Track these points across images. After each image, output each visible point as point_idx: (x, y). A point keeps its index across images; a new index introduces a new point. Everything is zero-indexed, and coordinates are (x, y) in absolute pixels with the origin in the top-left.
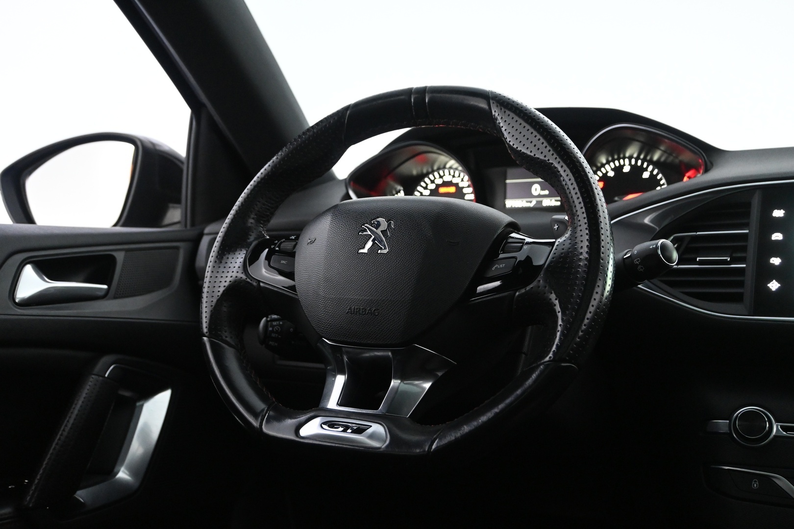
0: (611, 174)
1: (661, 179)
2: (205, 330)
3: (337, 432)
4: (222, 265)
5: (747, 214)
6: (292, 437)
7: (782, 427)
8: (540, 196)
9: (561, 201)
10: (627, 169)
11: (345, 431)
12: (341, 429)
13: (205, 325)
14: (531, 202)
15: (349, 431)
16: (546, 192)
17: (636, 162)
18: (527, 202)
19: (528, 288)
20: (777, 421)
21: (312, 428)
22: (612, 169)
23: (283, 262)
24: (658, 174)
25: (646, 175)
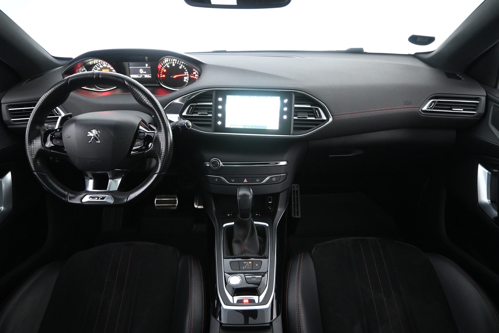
0: (168, 66)
1: (186, 69)
2: (34, 170)
3: (96, 200)
4: (32, 145)
5: (212, 98)
6: (80, 202)
7: (223, 164)
8: (143, 74)
9: (152, 76)
10: (174, 65)
11: (98, 199)
12: (97, 198)
13: (33, 168)
14: (140, 76)
15: (100, 199)
16: (145, 72)
17: (177, 63)
18: (139, 76)
19: (148, 150)
20: (221, 162)
21: (87, 199)
22: (168, 65)
23: (58, 142)
24: (184, 68)
25: (180, 67)
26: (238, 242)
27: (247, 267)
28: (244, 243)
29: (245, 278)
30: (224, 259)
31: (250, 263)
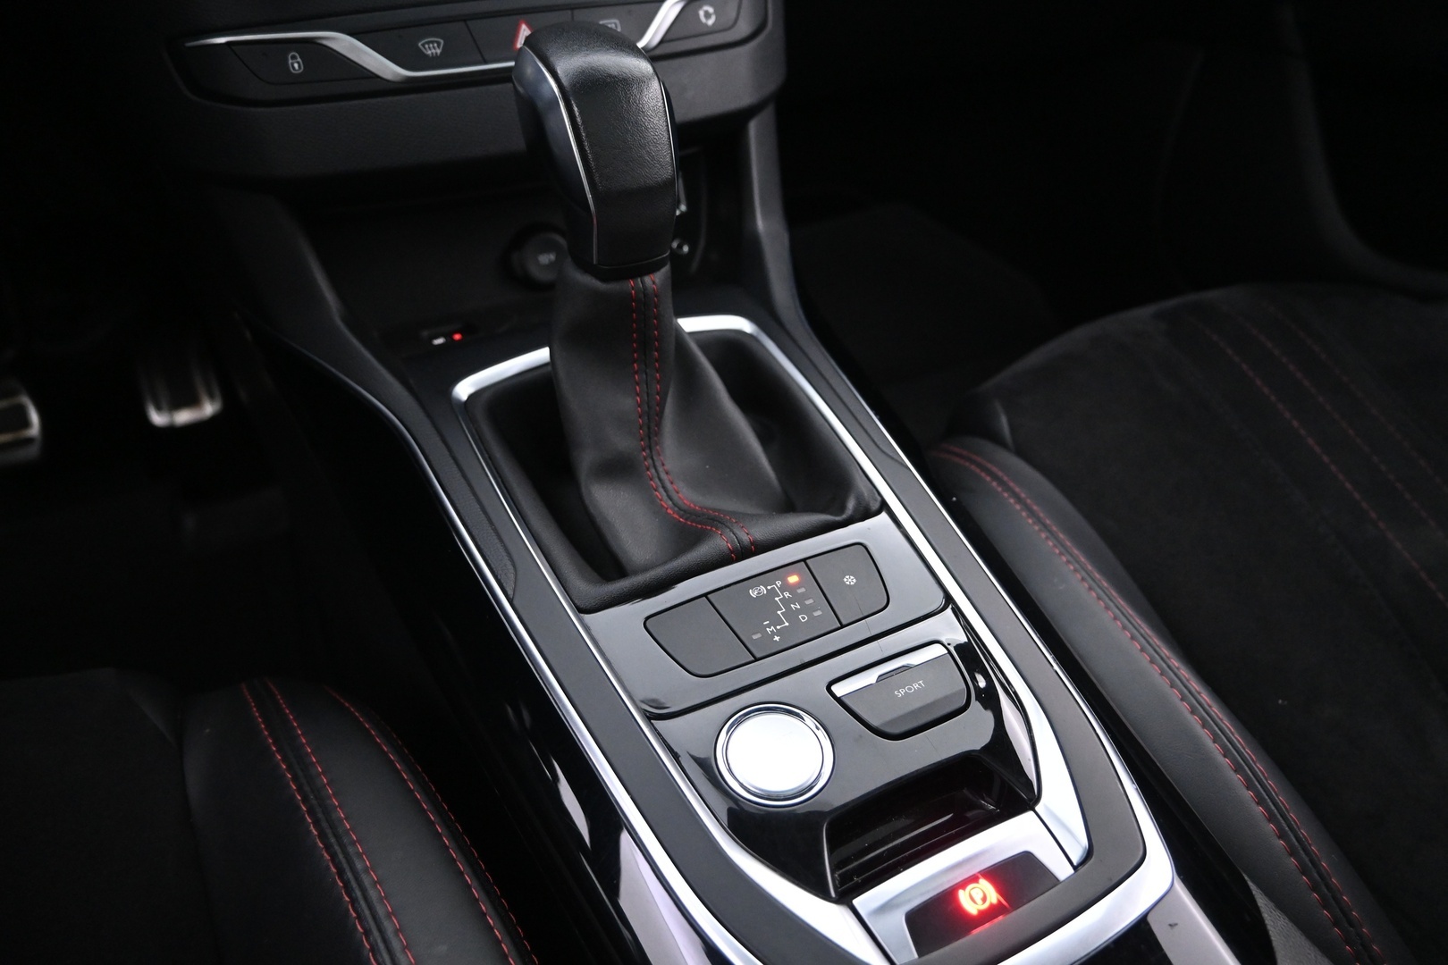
26: (619, 469)
27: (790, 615)
28: (660, 469)
29: (839, 700)
30: (587, 617)
31: (793, 579)
